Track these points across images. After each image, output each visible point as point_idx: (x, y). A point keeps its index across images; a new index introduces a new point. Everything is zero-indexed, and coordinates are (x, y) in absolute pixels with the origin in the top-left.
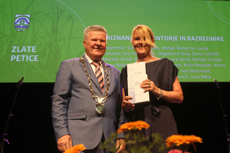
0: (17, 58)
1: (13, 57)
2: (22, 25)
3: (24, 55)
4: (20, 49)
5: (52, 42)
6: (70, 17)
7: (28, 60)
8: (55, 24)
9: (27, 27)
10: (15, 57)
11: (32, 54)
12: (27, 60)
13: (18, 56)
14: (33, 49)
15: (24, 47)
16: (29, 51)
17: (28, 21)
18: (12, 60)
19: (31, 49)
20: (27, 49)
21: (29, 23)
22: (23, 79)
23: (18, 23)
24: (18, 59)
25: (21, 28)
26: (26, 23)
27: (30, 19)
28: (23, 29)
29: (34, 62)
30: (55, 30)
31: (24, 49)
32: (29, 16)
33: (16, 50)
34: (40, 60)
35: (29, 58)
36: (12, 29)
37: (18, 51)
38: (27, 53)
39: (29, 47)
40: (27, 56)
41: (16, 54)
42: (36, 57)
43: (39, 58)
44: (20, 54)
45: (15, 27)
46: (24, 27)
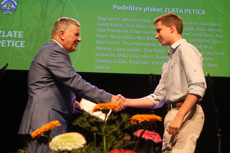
0: (3, 43)
2: (9, 9)
3: (10, 40)
4: (6, 34)
5: (40, 27)
6: (61, 2)
7: (14, 46)
8: (45, 9)
9: (14, 10)
11: (19, 39)
13: (3, 41)
14: (20, 34)
15: (10, 32)
16: (15, 36)
17: (16, 4)
19: (18, 34)
20: (13, 34)
21: (16, 6)
22: (7, 65)
23: (5, 6)
24: (4, 45)
25: (8, 11)
26: (13, 6)
27: (17, 2)
28: (9, 12)
29: (20, 48)
30: (44, 15)
31: (10, 34)
33: (1, 34)
34: (27, 46)
35: (14, 44)
37: (3, 36)
38: (13, 38)
39: (16, 32)
40: (13, 42)
41: (1, 39)
42: (23, 43)
43: (25, 44)
44: (5, 39)
45: (1, 10)
46: (11, 10)
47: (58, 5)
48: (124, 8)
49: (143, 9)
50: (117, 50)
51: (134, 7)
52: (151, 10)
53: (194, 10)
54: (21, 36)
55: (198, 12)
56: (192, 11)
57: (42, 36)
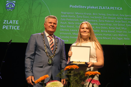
0: (7, 27)
1: (4, 27)
2: (10, 7)
3: (11, 25)
4: (9, 22)
5: (28, 17)
6: (40, 3)
8: (31, 7)
9: (13, 9)
10: (5, 26)
11: (16, 25)
12: (13, 29)
13: (7, 26)
14: (17, 22)
15: (11, 21)
16: (14, 23)
17: (14, 5)
18: (3, 29)
19: (15, 22)
21: (15, 6)
23: (8, 6)
24: (7, 28)
25: (10, 9)
26: (13, 6)
27: (15, 4)
29: (17, 30)
30: (30, 11)
31: (11, 22)
32: (15, 2)
33: (6, 22)
34: (21, 29)
35: (14, 28)
36: (4, 9)
37: (7, 23)
38: (13, 24)
39: (14, 21)
40: (13, 26)
41: (6, 25)
42: (18, 27)
43: (20, 28)
44: (8, 25)
45: (6, 8)
46: (12, 8)
47: (38, 5)
48: (76, 6)
49: (87, 7)
50: (72, 30)
51: (81, 6)
52: (92, 8)
53: (116, 8)
54: (17, 23)
55: (118, 8)
56: (114, 8)
57: (29, 23)
